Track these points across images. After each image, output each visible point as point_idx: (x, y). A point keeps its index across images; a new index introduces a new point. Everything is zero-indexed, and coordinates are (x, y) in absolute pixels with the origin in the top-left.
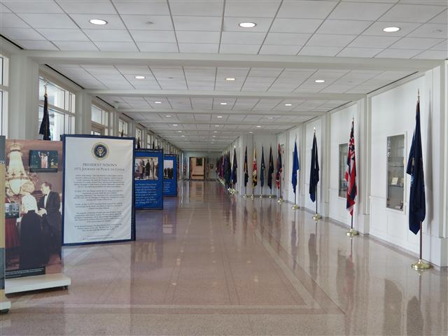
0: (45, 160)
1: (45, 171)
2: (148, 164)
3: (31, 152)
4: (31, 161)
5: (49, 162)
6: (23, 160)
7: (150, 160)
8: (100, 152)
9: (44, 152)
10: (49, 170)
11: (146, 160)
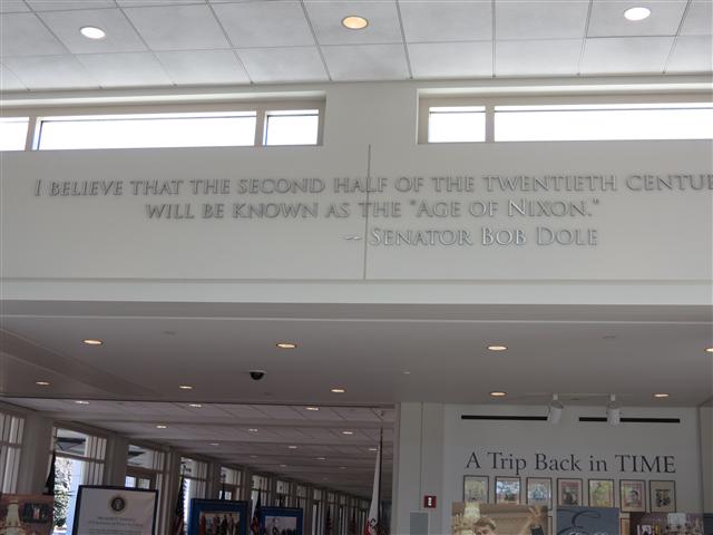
0: (37, 511)
1: (37, 521)
2: (225, 521)
3: (26, 505)
4: (25, 513)
5: (41, 513)
6: (19, 511)
7: (228, 516)
8: (117, 505)
9: (37, 505)
10: (40, 521)
11: (222, 516)
